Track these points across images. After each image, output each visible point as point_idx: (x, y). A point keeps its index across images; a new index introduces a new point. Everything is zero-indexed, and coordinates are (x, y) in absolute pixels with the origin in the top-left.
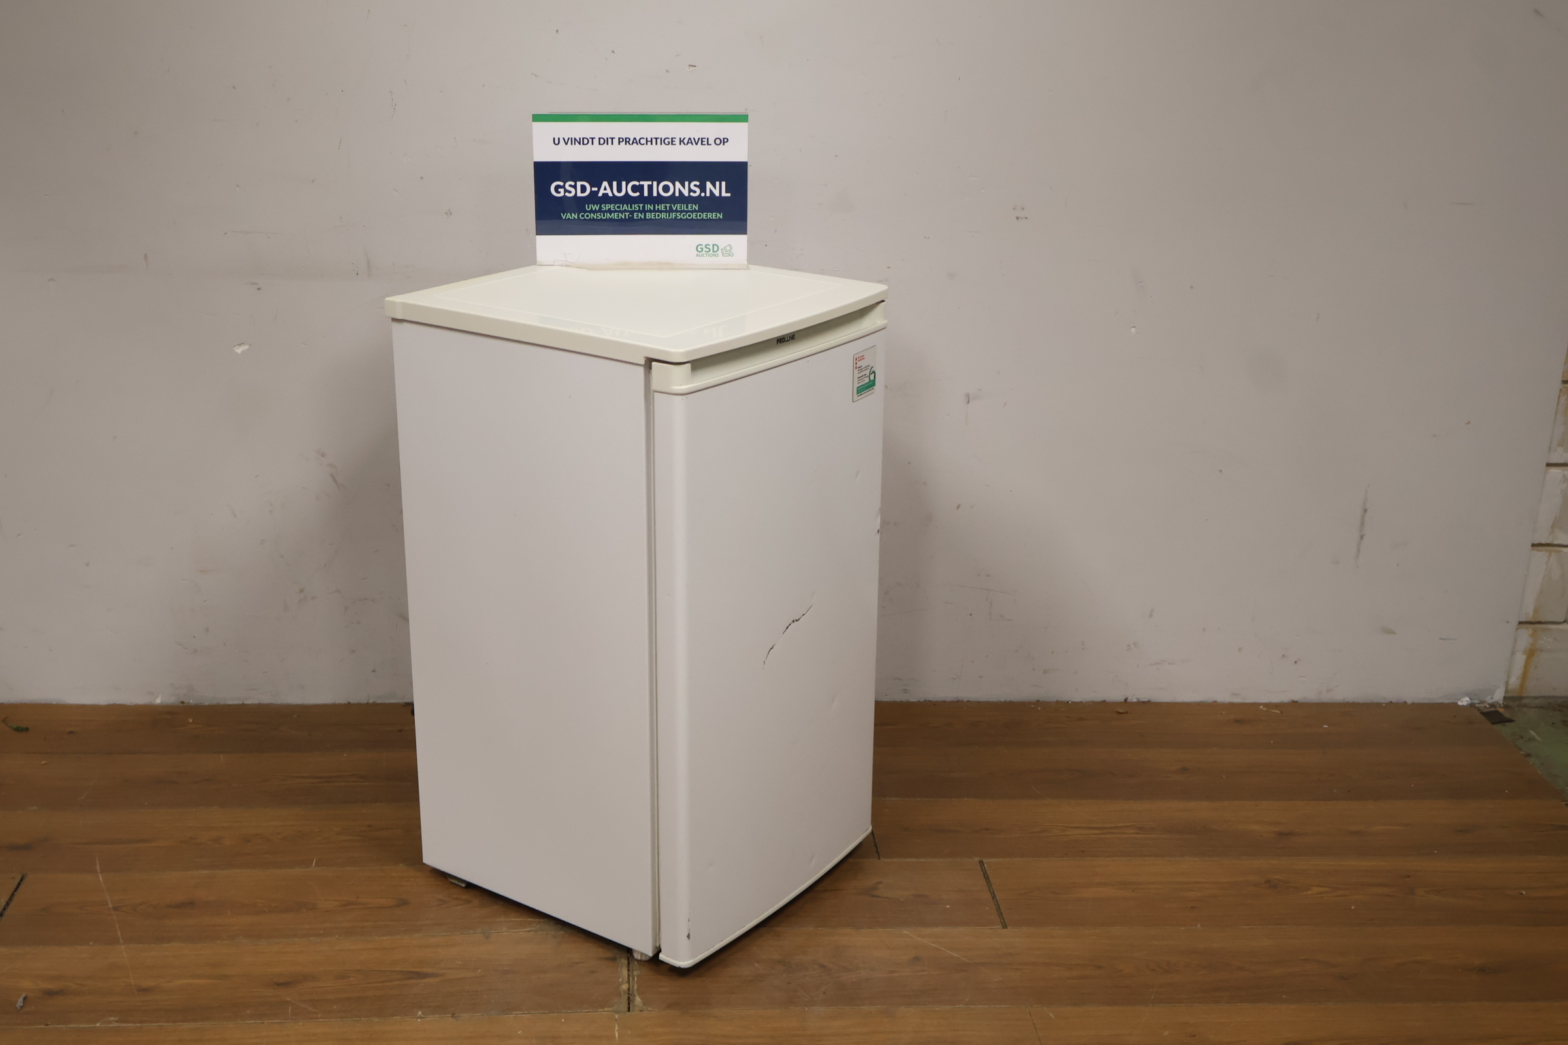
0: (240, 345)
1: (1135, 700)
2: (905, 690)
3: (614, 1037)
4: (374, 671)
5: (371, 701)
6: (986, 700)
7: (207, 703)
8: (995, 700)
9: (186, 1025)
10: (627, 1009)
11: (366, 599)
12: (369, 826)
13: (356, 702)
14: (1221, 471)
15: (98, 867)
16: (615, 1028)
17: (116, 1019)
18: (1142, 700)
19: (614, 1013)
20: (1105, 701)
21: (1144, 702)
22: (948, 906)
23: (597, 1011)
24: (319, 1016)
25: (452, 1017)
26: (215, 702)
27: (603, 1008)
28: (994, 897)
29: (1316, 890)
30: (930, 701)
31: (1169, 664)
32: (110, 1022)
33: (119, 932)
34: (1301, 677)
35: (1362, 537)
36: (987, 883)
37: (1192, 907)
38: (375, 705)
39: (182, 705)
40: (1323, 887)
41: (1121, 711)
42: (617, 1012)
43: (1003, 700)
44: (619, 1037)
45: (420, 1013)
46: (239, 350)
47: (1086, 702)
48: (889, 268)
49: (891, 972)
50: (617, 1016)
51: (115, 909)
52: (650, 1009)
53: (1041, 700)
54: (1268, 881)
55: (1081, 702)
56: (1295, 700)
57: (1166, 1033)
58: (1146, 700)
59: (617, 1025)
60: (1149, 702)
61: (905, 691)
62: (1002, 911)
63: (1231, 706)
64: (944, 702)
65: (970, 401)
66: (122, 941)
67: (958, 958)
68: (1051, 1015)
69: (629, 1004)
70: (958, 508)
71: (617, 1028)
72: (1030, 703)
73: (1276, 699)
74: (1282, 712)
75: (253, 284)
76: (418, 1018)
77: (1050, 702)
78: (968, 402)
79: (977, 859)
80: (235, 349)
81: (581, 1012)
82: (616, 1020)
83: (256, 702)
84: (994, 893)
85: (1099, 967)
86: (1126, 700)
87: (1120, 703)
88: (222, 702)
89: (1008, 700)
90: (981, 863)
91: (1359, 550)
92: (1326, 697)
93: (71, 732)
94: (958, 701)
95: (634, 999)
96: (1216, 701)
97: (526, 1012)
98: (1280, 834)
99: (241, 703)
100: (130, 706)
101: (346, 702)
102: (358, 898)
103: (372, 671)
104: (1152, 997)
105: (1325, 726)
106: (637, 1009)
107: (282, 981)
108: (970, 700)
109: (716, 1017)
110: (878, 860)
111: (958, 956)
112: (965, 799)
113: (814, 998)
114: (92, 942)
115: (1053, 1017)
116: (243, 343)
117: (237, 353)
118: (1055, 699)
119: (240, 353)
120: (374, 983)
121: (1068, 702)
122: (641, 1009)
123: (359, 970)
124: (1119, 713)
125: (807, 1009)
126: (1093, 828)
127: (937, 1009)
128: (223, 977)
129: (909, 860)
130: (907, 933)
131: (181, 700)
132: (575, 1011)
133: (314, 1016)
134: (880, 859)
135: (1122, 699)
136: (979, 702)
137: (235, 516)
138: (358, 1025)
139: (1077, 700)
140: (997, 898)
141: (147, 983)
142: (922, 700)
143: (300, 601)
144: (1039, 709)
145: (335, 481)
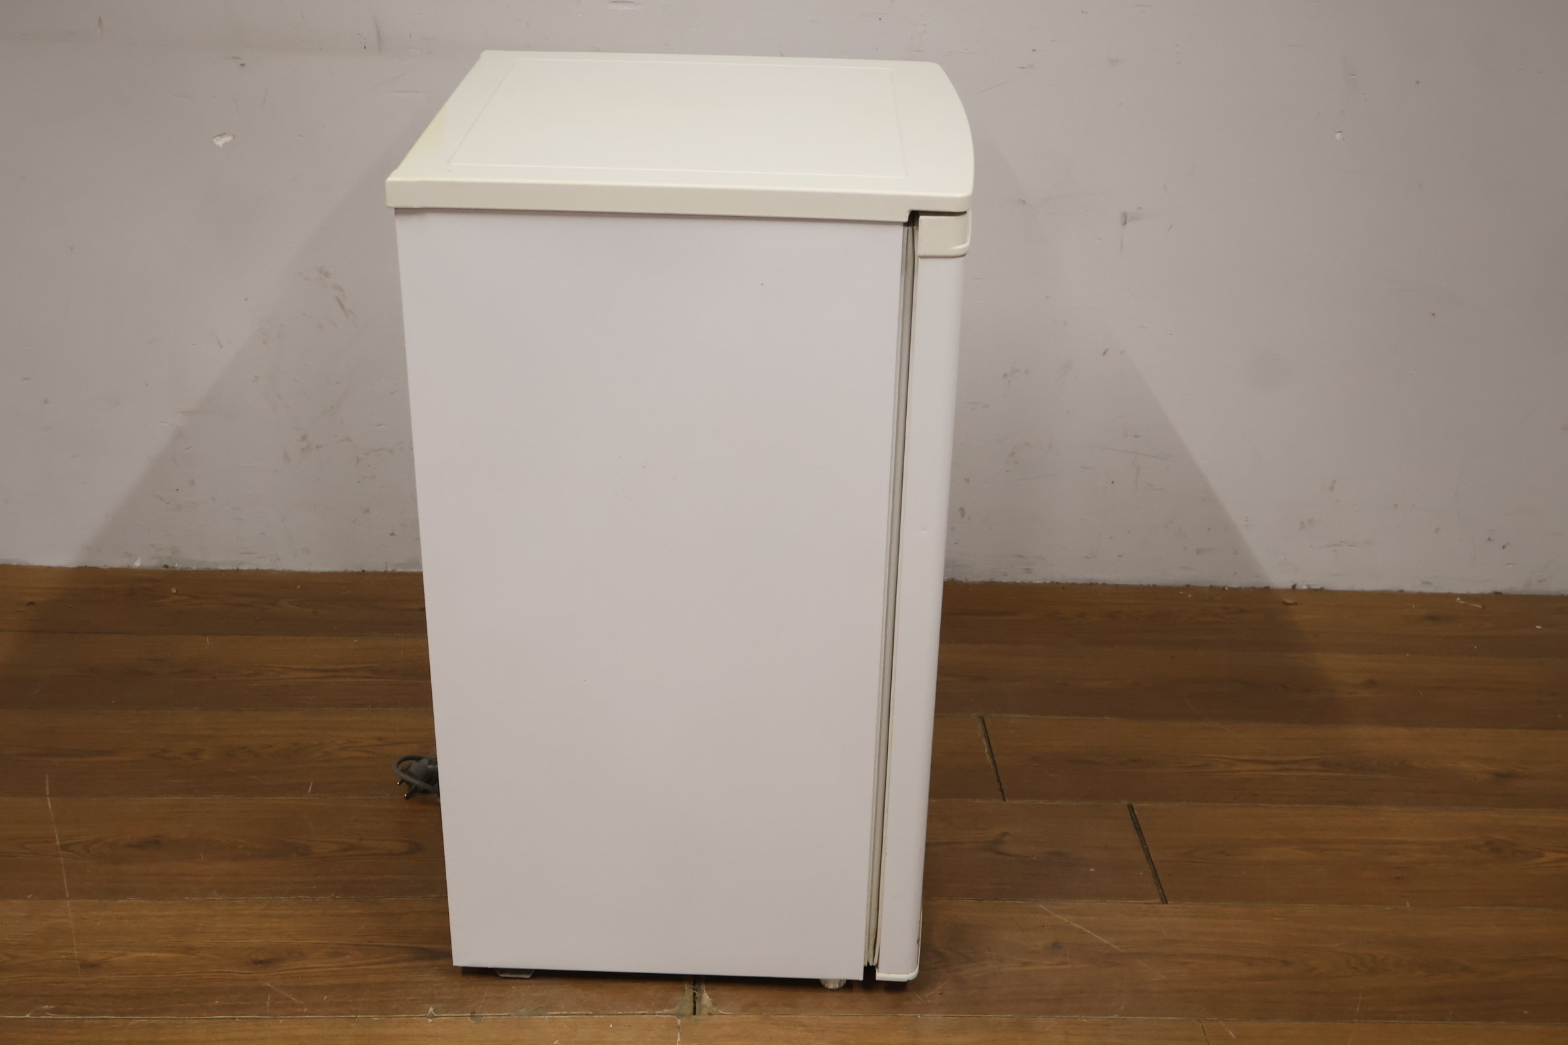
0: (221, 135)
1: (1305, 587)
2: (1029, 569)
4: (392, 534)
5: (390, 569)
6: (1125, 583)
7: (195, 568)
8: (1134, 583)
9: (136, 1020)
10: (691, 1011)
11: (381, 449)
12: (380, 739)
13: (371, 570)
14: (1433, 314)
15: (47, 788)
16: (677, 1038)
17: (51, 1007)
18: (1313, 587)
19: (675, 1017)
20: (1268, 587)
21: (1316, 590)
22: (1092, 870)
23: (654, 1014)
24: (305, 1010)
25: (471, 1017)
26: (203, 567)
27: (661, 1007)
28: (1148, 856)
29: (1551, 856)
30: (1057, 583)
31: (1350, 546)
32: (43, 1012)
33: (65, 880)
34: (1509, 564)
36: (1139, 836)
37: (1397, 878)
38: (394, 574)
39: (166, 569)
40: (1560, 852)
41: (1289, 601)
42: (679, 1015)
43: (1145, 583)
45: (431, 1009)
46: (220, 142)
47: (1247, 589)
48: (1034, 50)
49: (1025, 964)
50: (679, 1021)
51: (63, 847)
52: (721, 1012)
53: (1192, 584)
54: (1489, 843)
55: (1240, 588)
56: (1498, 590)
58: (1318, 587)
59: (679, 1034)
60: (1322, 589)
61: (1028, 571)
62: (1159, 877)
63: (1421, 597)
64: (1074, 584)
65: (1127, 223)
66: (67, 895)
67: (1109, 945)
68: (1231, 1033)
69: (695, 1003)
70: (1104, 353)
71: (679, 1040)
72: (1178, 588)
73: (1475, 589)
74: (1484, 607)
75: (235, 58)
76: (427, 1017)
77: (1204, 587)
78: (1125, 223)
79: (1125, 803)
80: (214, 140)
81: (634, 1014)
82: (678, 1027)
83: (254, 567)
84: (1148, 851)
85: (1286, 963)
86: (1294, 587)
87: (1286, 591)
88: (213, 567)
89: (1151, 584)
90: (1131, 808)
92: (1536, 588)
93: (31, 603)
94: (1091, 584)
95: (701, 997)
96: (1402, 591)
97: (564, 1012)
98: (1499, 776)
99: (235, 568)
100: (104, 569)
101: (359, 570)
102: (361, 839)
103: (391, 535)
104: (1358, 1009)
105: (1538, 627)
106: (705, 1011)
107: (261, 958)
108: (1107, 583)
109: (804, 1026)
110: (1004, 802)
111: (1108, 943)
112: (1106, 718)
113: (929, 1001)
114: (31, 895)
115: (1234, 1037)
116: (225, 134)
117: (218, 146)
118: (1208, 585)
119: (221, 146)
120: (377, 964)
121: (1224, 588)
122: (710, 1011)
123: (358, 945)
124: (1286, 604)
125: (919, 1017)
126: (1266, 762)
127: (1084, 1020)
128: (189, 949)
129: (1041, 802)
130: (1042, 907)
131: (164, 563)
132: (626, 1012)
133: (299, 1010)
134: (1005, 800)
135: (1289, 585)
136: (1117, 586)
137: (222, 347)
138: (354, 1025)
139: (1235, 585)
140: (1153, 860)
141: (94, 956)
142: (1048, 582)
143: (303, 450)
144: (1190, 596)
145: (342, 306)
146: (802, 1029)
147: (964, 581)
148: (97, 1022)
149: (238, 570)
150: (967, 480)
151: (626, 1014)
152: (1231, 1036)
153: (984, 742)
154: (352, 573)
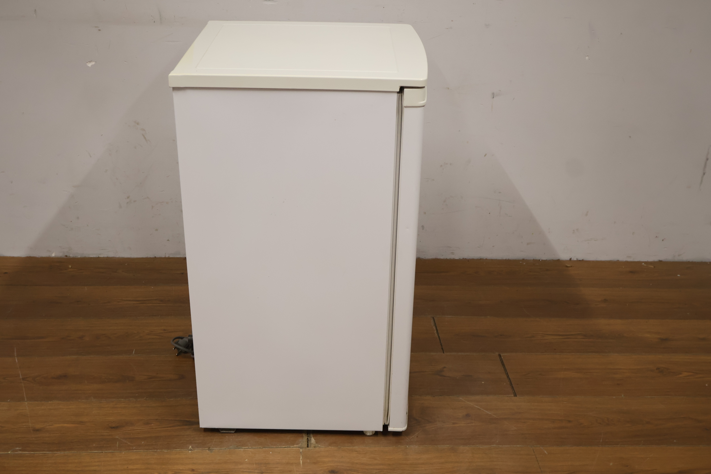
0: (90, 62)
1: (575, 259)
3: (300, 463)
4: (168, 240)
5: (167, 256)
6: (495, 259)
7: (79, 257)
8: (500, 258)
9: (59, 453)
10: (306, 446)
11: (163, 202)
12: (165, 330)
13: (159, 256)
15: (15, 353)
16: (300, 457)
17: (20, 448)
18: (579, 259)
19: (299, 448)
20: (559, 260)
21: (580, 261)
22: (483, 383)
23: (290, 447)
24: (134, 448)
25: (208, 450)
26: (83, 256)
27: (293, 445)
28: (508, 376)
29: (685, 374)
30: (465, 259)
31: (595, 240)
32: (17, 451)
33: (25, 393)
34: (665, 248)
35: (704, 174)
36: (503, 368)
37: (618, 384)
38: (169, 258)
39: (66, 257)
40: (689, 372)
41: (569, 266)
42: (301, 448)
43: (504, 258)
44: (302, 463)
45: (190, 447)
46: (90, 65)
47: (549, 260)
48: (452, 21)
49: (454, 423)
50: (301, 450)
51: (23, 379)
52: (319, 446)
53: (525, 259)
54: (658, 369)
55: (546, 260)
56: (661, 259)
57: (611, 464)
58: (581, 259)
59: (301, 456)
60: (583, 260)
61: (453, 253)
62: (513, 385)
63: (627, 263)
64: (473, 260)
65: (494, 98)
66: (26, 400)
67: (490, 415)
68: (546, 452)
69: (308, 442)
70: (485, 156)
71: (301, 458)
72: (519, 260)
73: (651, 259)
74: (654, 267)
75: (96, 27)
76: (189, 450)
77: (531, 260)
78: (493, 97)
79: (497, 353)
80: (87, 64)
81: (281, 447)
82: (301, 453)
83: (106, 256)
84: (508, 374)
85: (570, 421)
86: (571, 259)
87: (567, 261)
88: (87, 256)
89: (507, 259)
90: (500, 356)
91: (702, 181)
92: (677, 259)
93: (5, 273)
94: (481, 259)
95: (311, 440)
96: (619, 260)
97: (250, 447)
98: (662, 340)
99: (97, 256)
100: (38, 258)
101: (153, 257)
102: (157, 374)
103: (167, 240)
104: (601, 441)
105: (678, 275)
106: (313, 446)
107: (114, 426)
108: (487, 258)
109: (357, 452)
110: (443, 354)
111: (491, 414)
112: (488, 317)
113: (412, 440)
114: (9, 400)
115: (547, 453)
116: (92, 61)
117: (89, 67)
118: (532, 259)
119: (90, 66)
120: (165, 427)
121: (539, 260)
122: (315, 446)
123: (157, 419)
124: (567, 267)
125: (408, 447)
126: (560, 335)
127: (481, 447)
128: (81, 423)
129: (460, 354)
130: (460, 398)
131: (66, 254)
132: (277, 447)
133: (131, 448)
134: (444, 353)
135: (568, 259)
136: (492, 260)
137: (91, 157)
138: (156, 454)
139: (544, 259)
140: (510, 378)
141: (38, 426)
142: (461, 258)
143: (128, 203)
144: (524, 264)
145: (145, 138)
146: (356, 453)
147: (424, 258)
148: (41, 454)
149: (99, 257)
150: (425, 213)
151: (278, 448)
152: (545, 453)
153: (434, 328)
154: (150, 258)
